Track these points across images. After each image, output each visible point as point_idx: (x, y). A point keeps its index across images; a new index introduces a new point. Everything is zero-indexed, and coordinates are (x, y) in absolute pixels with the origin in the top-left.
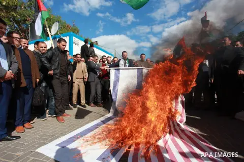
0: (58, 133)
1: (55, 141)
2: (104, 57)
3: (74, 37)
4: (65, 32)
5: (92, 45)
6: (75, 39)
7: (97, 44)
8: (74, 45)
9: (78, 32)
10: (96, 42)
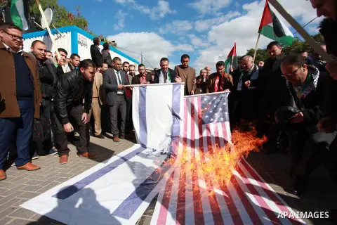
0: (55, 179)
1: (50, 190)
3: (79, 34)
4: (64, 24)
6: (81, 37)
7: (115, 45)
8: (79, 46)
9: (85, 25)
10: (114, 42)
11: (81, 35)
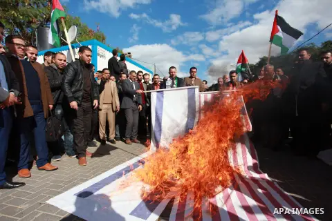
0: (76, 179)
2: (141, 74)
3: (98, 47)
4: (86, 39)
5: (123, 58)
6: (100, 50)
7: (130, 56)
8: (98, 57)
9: (104, 39)
10: (129, 53)
11: (101, 48)
